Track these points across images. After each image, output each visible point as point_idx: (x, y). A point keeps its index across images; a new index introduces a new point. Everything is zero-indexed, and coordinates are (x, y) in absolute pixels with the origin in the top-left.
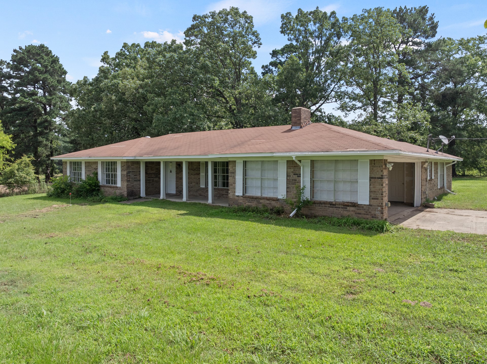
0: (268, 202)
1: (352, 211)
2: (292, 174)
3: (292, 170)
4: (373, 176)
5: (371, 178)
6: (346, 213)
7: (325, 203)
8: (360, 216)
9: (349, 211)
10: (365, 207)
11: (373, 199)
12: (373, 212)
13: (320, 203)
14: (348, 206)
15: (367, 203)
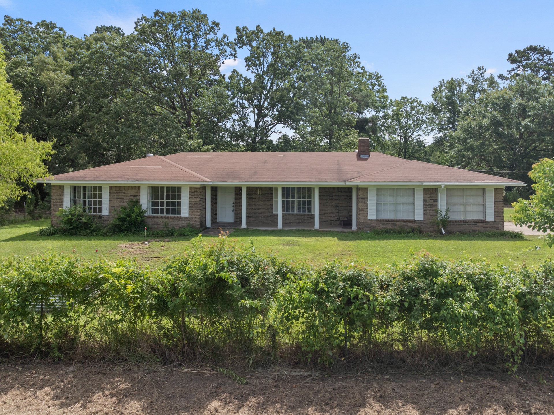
0: (404, 223)
1: (481, 226)
2: (428, 200)
3: (429, 196)
4: (496, 200)
5: (495, 201)
6: (476, 228)
7: (459, 221)
8: (487, 229)
9: (478, 226)
10: (491, 223)
11: (497, 216)
12: (497, 226)
13: (455, 222)
14: (478, 223)
15: (493, 220)
